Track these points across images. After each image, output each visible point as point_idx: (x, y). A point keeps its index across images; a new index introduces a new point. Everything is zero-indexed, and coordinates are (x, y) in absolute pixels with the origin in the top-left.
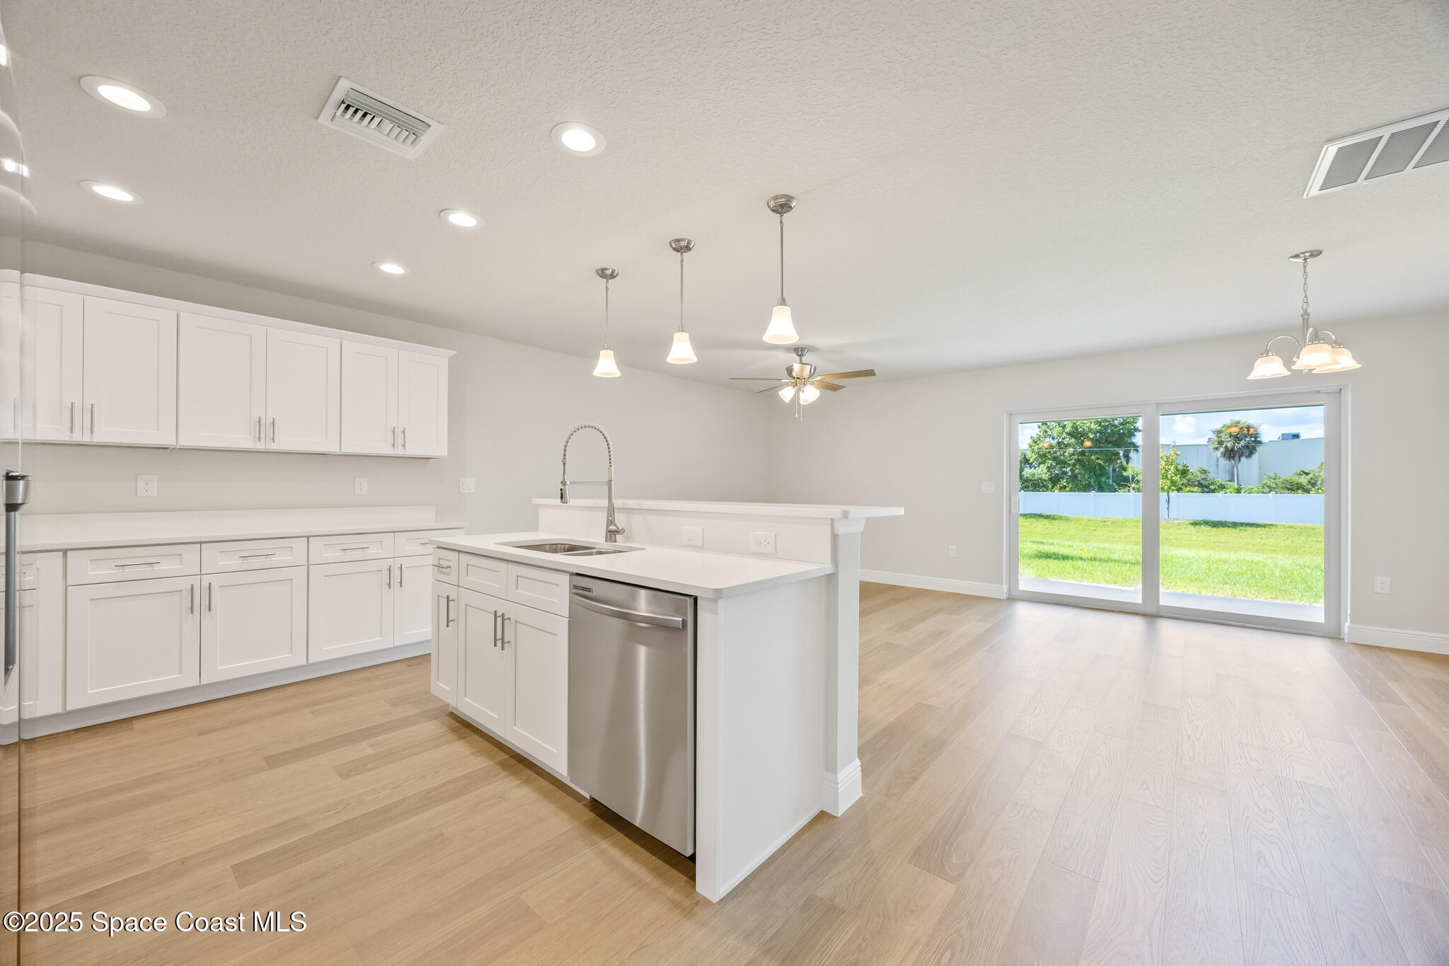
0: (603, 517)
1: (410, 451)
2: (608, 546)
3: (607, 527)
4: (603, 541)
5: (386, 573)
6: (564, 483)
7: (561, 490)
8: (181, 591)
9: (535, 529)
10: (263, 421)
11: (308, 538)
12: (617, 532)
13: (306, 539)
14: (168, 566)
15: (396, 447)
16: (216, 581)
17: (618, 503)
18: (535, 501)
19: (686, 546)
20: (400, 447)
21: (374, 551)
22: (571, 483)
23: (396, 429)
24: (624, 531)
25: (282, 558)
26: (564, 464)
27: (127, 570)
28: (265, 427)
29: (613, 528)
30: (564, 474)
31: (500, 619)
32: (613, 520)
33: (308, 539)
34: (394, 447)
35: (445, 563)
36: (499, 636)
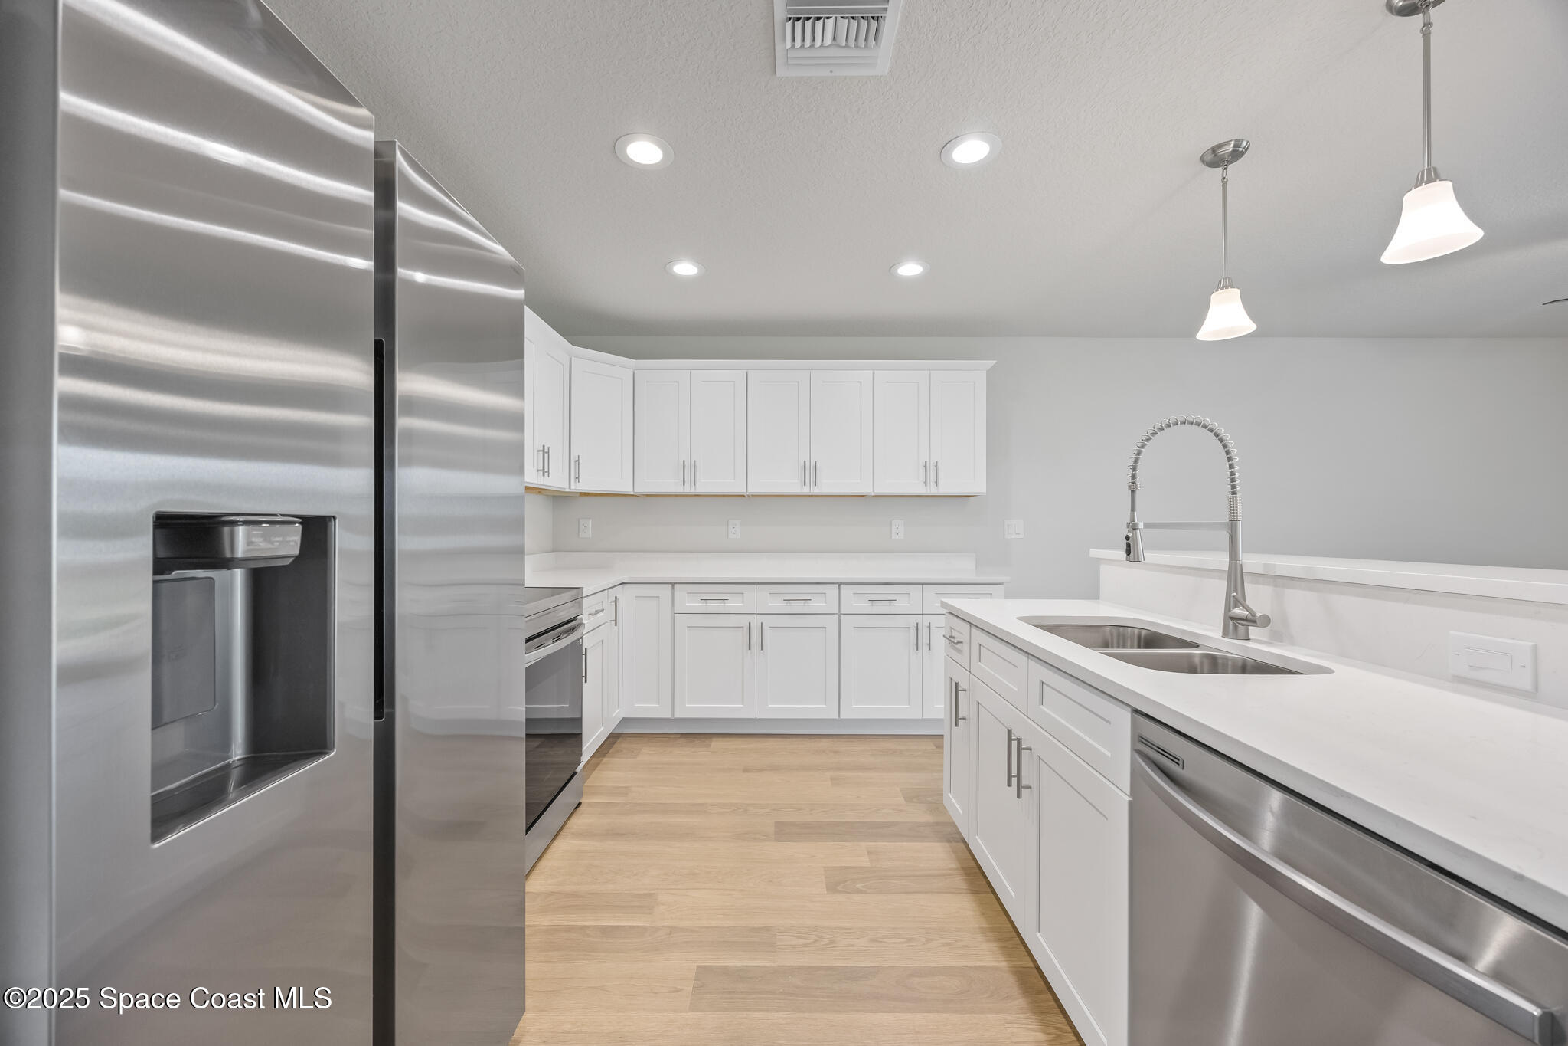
0: (1219, 588)
1: (944, 489)
2: (1231, 648)
3: (1228, 609)
4: (1217, 634)
5: (913, 631)
6: (1133, 526)
7: (1128, 538)
8: (742, 627)
9: (1094, 594)
10: (808, 464)
11: (840, 584)
12: (1252, 621)
13: (837, 585)
14: (734, 604)
15: (928, 485)
16: (768, 621)
17: (1251, 562)
18: (1094, 553)
19: (1460, 680)
20: (933, 485)
21: (902, 605)
22: (1147, 525)
23: (928, 463)
24: (1266, 621)
25: (817, 604)
26: (1133, 492)
27: (710, 604)
28: (810, 471)
29: (1239, 611)
30: (1133, 509)
31: (1015, 747)
32: (1240, 597)
33: (839, 586)
34: (926, 485)
35: (958, 637)
36: (1014, 772)
